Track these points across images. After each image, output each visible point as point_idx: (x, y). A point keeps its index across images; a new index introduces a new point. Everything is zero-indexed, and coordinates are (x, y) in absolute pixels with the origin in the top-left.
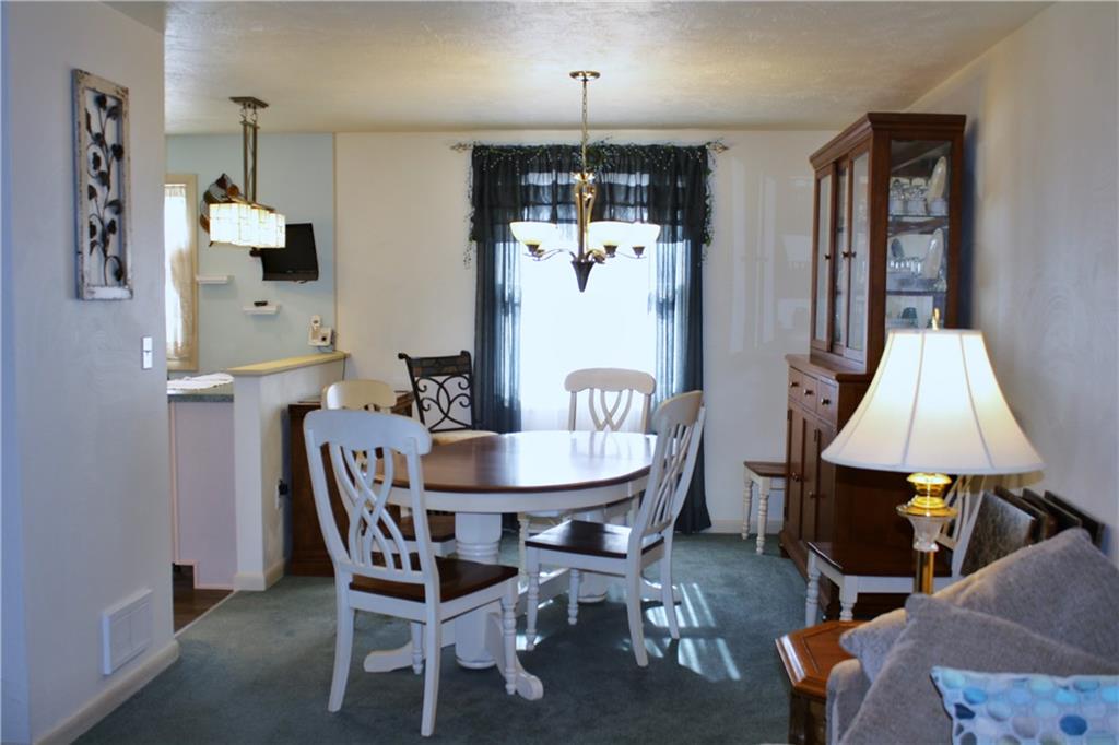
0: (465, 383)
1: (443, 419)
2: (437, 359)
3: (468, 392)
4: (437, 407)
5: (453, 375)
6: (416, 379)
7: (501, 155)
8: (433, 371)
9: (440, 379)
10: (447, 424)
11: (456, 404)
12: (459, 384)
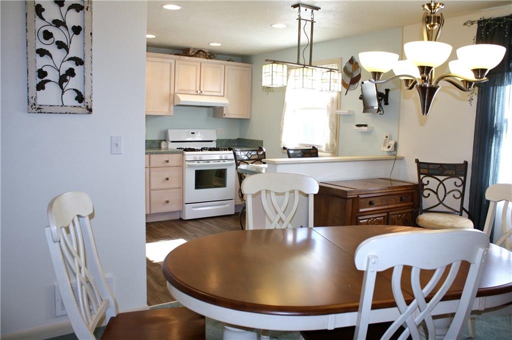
0: (459, 182)
1: (439, 204)
2: (441, 165)
3: (461, 189)
4: (435, 196)
5: (452, 176)
6: (422, 176)
7: (496, 24)
8: (438, 172)
9: (441, 178)
10: (441, 208)
11: (450, 196)
12: (455, 182)
